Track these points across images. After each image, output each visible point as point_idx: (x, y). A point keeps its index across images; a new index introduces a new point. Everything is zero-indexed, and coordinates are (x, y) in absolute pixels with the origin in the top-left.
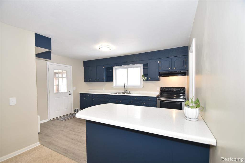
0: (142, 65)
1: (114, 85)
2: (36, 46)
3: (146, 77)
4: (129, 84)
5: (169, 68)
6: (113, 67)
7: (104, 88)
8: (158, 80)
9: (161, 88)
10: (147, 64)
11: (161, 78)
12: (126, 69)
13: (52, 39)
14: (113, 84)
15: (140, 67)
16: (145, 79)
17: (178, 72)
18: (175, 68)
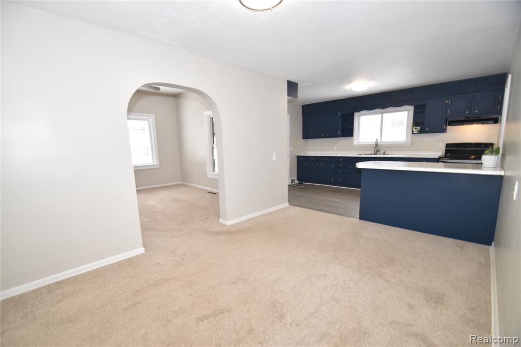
0: (413, 107)
1: (355, 143)
2: (288, 95)
3: (419, 128)
4: (383, 140)
5: (466, 111)
6: (355, 113)
7: (335, 148)
8: (444, 131)
9: (448, 145)
10: (425, 105)
11: (449, 128)
12: (380, 115)
13: (298, 85)
14: (353, 141)
15: (408, 110)
16: (418, 131)
17: (482, 118)
18: (477, 112)
